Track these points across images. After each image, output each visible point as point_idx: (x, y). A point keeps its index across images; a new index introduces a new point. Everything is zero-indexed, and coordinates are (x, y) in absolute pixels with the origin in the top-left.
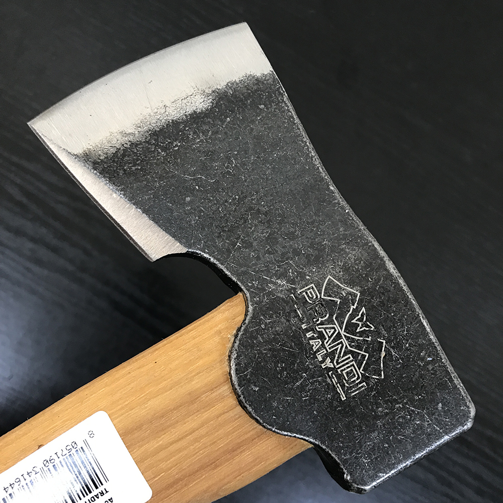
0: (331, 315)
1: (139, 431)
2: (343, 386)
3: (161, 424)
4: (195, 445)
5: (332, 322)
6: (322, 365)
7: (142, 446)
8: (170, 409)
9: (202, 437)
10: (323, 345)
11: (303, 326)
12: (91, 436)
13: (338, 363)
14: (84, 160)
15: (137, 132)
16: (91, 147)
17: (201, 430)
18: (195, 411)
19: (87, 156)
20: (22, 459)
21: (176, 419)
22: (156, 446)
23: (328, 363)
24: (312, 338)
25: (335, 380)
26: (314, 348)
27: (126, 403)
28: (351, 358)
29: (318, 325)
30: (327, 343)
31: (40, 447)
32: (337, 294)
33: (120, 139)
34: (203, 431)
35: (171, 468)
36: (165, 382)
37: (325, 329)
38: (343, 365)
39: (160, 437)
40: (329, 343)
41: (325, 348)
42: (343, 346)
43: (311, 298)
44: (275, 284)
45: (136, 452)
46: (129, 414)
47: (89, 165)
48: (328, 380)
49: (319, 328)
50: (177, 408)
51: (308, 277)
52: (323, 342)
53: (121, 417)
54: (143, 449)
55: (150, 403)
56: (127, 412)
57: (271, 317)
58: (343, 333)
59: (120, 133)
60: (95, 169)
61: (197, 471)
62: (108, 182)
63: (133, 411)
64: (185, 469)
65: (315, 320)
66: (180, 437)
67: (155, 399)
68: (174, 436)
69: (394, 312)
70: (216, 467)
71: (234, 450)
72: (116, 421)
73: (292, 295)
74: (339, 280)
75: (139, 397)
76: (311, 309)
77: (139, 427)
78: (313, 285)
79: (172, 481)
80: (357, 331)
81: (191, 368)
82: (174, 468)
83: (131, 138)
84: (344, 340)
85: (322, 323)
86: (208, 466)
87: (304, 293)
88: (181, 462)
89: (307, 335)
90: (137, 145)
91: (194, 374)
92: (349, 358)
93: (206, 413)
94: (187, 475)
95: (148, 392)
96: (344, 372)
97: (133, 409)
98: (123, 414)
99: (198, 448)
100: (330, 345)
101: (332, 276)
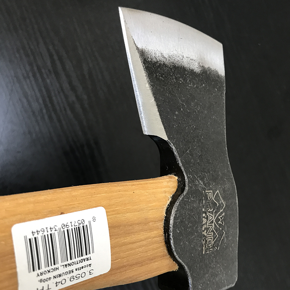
0: (214, 210)
1: (118, 229)
2: (205, 247)
3: (129, 229)
4: (139, 249)
5: (212, 213)
6: (203, 232)
7: (117, 238)
8: (135, 223)
9: (143, 246)
10: (206, 223)
11: (203, 209)
12: (94, 220)
13: (208, 235)
14: (141, 54)
15: (168, 59)
16: (146, 50)
17: (145, 242)
18: (145, 230)
19: (143, 53)
20: (48, 217)
21: (137, 230)
22: (123, 241)
23: (205, 233)
24: (204, 217)
25: (204, 242)
26: (203, 222)
27: (117, 209)
28: (212, 235)
29: (208, 212)
30: (208, 222)
31: (62, 213)
32: (218, 201)
33: (160, 56)
34: (144, 243)
35: (124, 258)
36: (137, 206)
37: (210, 215)
38: (209, 237)
39: (126, 237)
40: (208, 223)
41: (207, 225)
42: (212, 227)
43: (210, 198)
44: (199, 182)
45: (113, 241)
46: (116, 216)
47: (142, 59)
48: (202, 241)
49: (208, 214)
50: (138, 224)
51: (211, 186)
52: (207, 222)
53: (112, 216)
54: (117, 240)
55: (127, 214)
56: (116, 214)
57: (194, 198)
58: (214, 221)
59: (161, 53)
60: (144, 63)
61: (134, 264)
62: (147, 75)
63: (119, 215)
64: (129, 261)
65: (208, 209)
66: (135, 241)
67: (130, 213)
68: (132, 239)
69: (232, 221)
70: (142, 265)
71: (152, 259)
72: (109, 217)
73: (204, 192)
74: (221, 195)
75: (123, 208)
76: (208, 203)
77: (118, 226)
78: (211, 191)
79: (121, 265)
80: (219, 223)
81: (150, 205)
82: (125, 258)
83: (165, 60)
84: (213, 224)
85: (209, 212)
86: (139, 263)
87: (208, 193)
88: (130, 256)
89: (203, 214)
90: (166, 66)
91: (150, 209)
92: (212, 234)
93: (149, 233)
94: (129, 265)
95: (128, 208)
96: (208, 240)
97: (119, 214)
98: (113, 215)
99: (139, 252)
100: (208, 224)
101: (219, 191)
